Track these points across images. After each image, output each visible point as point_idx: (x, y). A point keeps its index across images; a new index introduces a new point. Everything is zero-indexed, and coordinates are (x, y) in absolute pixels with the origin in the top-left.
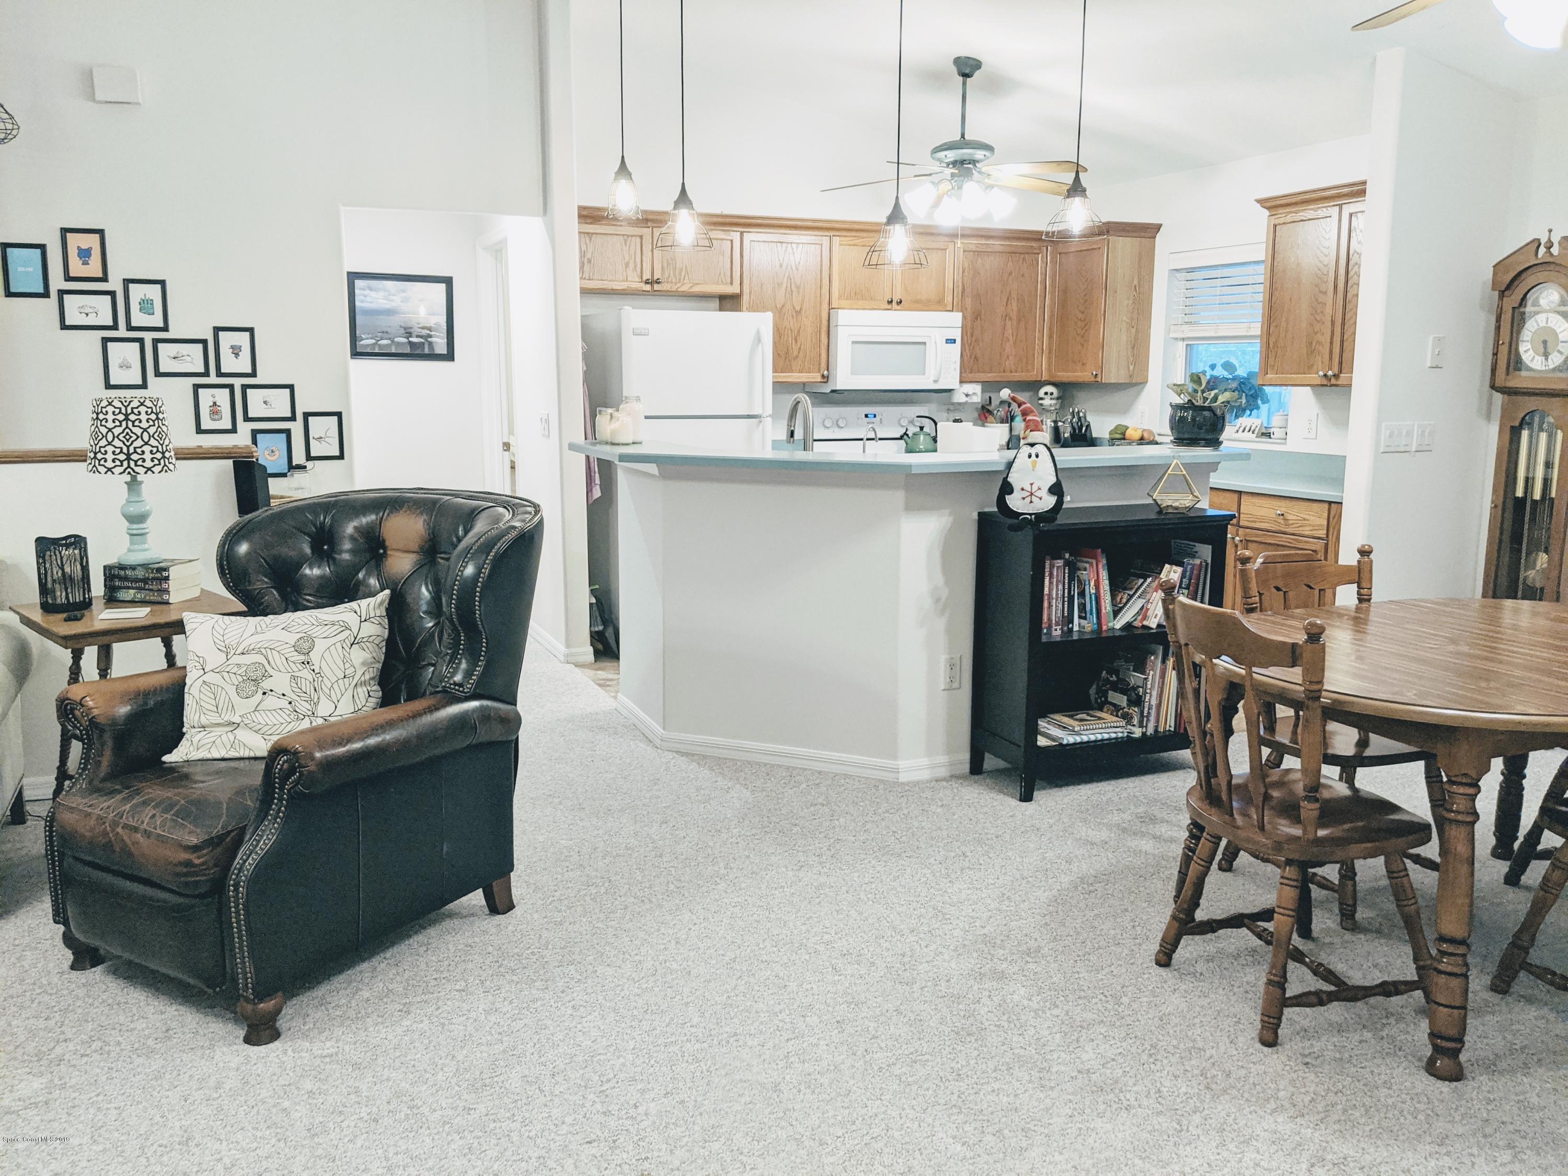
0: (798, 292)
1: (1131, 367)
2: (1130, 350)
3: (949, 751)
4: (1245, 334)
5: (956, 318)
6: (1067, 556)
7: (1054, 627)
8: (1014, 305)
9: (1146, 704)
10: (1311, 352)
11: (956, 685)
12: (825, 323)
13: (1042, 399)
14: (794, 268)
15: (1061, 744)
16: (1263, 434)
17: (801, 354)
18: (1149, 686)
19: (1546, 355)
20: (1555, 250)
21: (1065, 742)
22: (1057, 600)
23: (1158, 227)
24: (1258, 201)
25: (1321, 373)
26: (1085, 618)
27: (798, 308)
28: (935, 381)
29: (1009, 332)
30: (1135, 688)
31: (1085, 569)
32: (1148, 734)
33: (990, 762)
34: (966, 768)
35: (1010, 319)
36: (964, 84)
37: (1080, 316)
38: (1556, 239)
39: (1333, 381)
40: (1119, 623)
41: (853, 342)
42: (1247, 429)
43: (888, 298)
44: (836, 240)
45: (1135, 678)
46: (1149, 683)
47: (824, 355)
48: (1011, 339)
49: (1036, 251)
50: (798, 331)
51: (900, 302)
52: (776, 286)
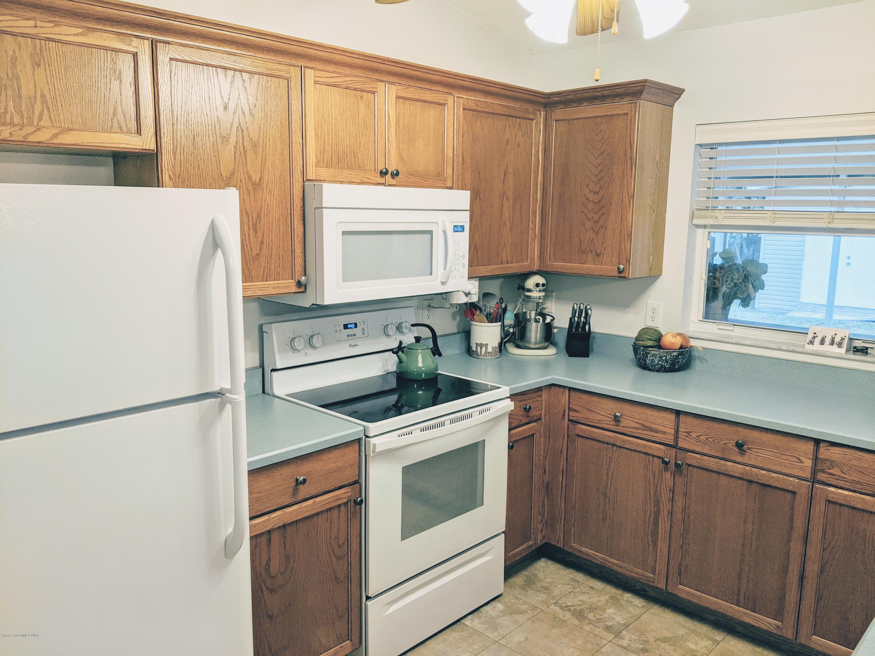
0: (256, 152)
2: (651, 239)
5: (464, 198)
12: (298, 203)
13: (529, 290)
14: (247, 112)
16: (857, 350)
17: (265, 251)
23: (679, 91)
27: (256, 177)
28: (443, 283)
29: (506, 214)
35: (507, 198)
37: (591, 196)
41: (344, 233)
42: (828, 340)
43: (381, 167)
44: (310, 74)
47: (298, 251)
48: (508, 223)
49: (531, 116)
50: (259, 215)
51: (396, 174)
52: (219, 140)
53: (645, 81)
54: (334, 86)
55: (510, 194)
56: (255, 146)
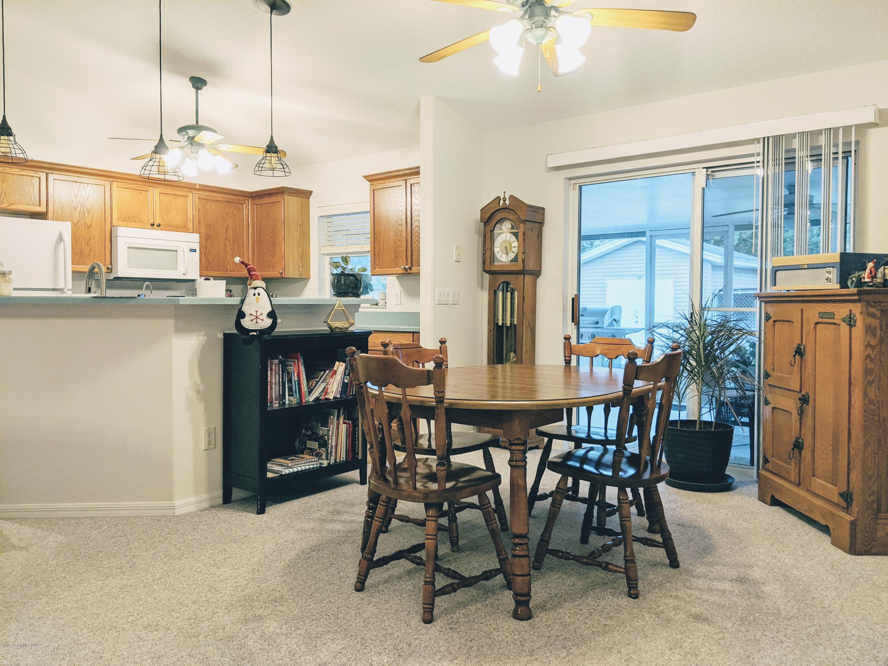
0: (89, 214)
1: (301, 270)
2: (300, 260)
3: (210, 490)
4: (360, 250)
5: (196, 237)
6: (280, 357)
7: (274, 402)
8: (230, 232)
9: (330, 445)
10: (396, 257)
11: (212, 446)
12: (108, 235)
14: (85, 199)
15: (281, 475)
16: (374, 304)
17: (92, 253)
18: (330, 435)
19: (507, 254)
20: (507, 202)
21: (284, 473)
22: (275, 384)
23: (311, 193)
24: (364, 177)
25: (402, 267)
26: (292, 395)
27: (88, 224)
28: (184, 274)
29: (228, 247)
30: (323, 436)
31: (291, 366)
32: (331, 464)
33: (237, 493)
34: (221, 500)
35: (229, 240)
36: (197, 93)
37: (270, 240)
38: (507, 197)
39: (409, 271)
40: (311, 398)
41: (128, 248)
43: (151, 222)
44: (115, 184)
45: (322, 430)
46: (330, 432)
47: (108, 255)
48: (230, 251)
49: (242, 202)
50: (90, 239)
51: (159, 226)
52: (73, 209)
53: (283, 187)
54: (127, 188)
55: (231, 238)
56: (88, 211)
